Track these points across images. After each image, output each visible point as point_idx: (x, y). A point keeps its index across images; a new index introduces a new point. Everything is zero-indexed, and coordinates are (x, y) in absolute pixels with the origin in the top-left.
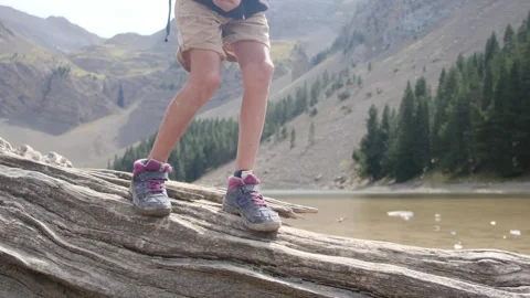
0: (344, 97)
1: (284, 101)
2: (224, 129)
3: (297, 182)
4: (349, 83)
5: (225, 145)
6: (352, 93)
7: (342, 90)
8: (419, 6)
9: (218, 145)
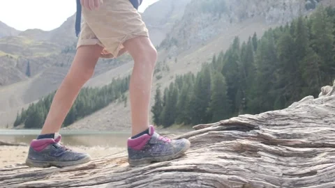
0: (159, 78)
1: (126, 79)
2: (91, 94)
3: (124, 126)
4: (163, 69)
5: (89, 104)
6: (163, 75)
7: (158, 74)
8: (207, 26)
9: (84, 104)
